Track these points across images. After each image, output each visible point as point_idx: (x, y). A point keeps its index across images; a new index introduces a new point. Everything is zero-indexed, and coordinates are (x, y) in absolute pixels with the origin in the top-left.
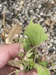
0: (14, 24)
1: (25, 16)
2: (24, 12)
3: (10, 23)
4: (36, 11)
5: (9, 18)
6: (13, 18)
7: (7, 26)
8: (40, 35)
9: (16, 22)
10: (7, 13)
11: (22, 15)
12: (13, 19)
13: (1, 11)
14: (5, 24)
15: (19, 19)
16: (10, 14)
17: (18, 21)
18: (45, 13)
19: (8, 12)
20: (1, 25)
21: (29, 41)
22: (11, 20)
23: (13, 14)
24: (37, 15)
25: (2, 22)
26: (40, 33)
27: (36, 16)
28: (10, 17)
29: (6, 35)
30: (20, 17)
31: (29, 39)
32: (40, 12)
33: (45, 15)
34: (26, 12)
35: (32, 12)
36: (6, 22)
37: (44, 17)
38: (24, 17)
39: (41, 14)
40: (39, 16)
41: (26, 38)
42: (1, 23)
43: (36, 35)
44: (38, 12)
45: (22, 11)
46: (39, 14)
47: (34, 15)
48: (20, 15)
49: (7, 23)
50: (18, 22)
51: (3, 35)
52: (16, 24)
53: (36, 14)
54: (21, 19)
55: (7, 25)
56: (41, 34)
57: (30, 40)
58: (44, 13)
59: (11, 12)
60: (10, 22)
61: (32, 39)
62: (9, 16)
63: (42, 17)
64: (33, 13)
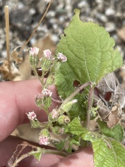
0: (38, 38)
1: (66, 17)
2: (64, 7)
3: (24, 35)
4: (94, 4)
5: (24, 23)
6: (32, 22)
7: (18, 45)
8: (99, 54)
9: (41, 34)
10: (18, 10)
11: (57, 16)
12: (34, 26)
13: (2, 4)
14: (14, 38)
15: (50, 26)
16: (27, 12)
17: (46, 30)
18: (119, 8)
19: (21, 6)
20: (2, 42)
21: (69, 70)
22: (28, 28)
23: (32, 12)
24: (99, 15)
25: (5, 33)
26: (99, 49)
27: (95, 17)
28: (25, 20)
29: (15, 70)
30: (53, 21)
31: (71, 66)
32: (105, 7)
33: (119, 14)
34: (69, 7)
35: (83, 7)
36: (16, 34)
37: (116, 19)
38: (62, 19)
39: (110, 11)
40: (103, 18)
41: (60, 60)
42: (3, 36)
43: (90, 54)
44: (100, 6)
45: (58, 4)
46: (103, 12)
47: (89, 16)
48: (52, 14)
49: (18, 36)
50: (47, 35)
51: (6, 68)
52: (41, 40)
53: (95, 12)
54: (55, 27)
55: (19, 42)
56: (104, 50)
57: (73, 69)
58: (116, 8)
59: (27, 7)
60: (25, 33)
61: (77, 65)
62: (23, 18)
63: (111, 19)
64: (88, 10)
